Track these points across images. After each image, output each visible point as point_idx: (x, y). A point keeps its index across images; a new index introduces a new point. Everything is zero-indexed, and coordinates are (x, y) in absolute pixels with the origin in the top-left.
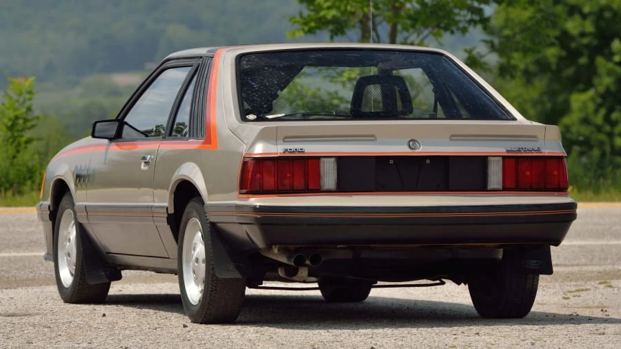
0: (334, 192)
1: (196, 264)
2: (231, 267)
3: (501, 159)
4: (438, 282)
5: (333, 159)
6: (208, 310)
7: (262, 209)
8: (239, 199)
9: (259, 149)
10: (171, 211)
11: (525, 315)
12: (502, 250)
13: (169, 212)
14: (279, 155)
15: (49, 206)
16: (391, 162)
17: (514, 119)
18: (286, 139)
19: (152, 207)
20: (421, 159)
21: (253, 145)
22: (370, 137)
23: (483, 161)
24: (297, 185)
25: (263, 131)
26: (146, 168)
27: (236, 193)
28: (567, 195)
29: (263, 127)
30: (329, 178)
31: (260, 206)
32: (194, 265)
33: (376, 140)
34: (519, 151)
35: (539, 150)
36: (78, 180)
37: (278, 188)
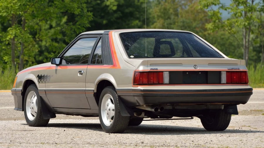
0: (168, 84)
1: (109, 111)
2: (126, 112)
3: (226, 72)
4: (190, 118)
5: (168, 72)
6: (115, 128)
7: (144, 91)
8: (133, 87)
9: (141, 69)
10: (95, 91)
11: (224, 130)
12: (223, 105)
13: (95, 92)
14: (149, 71)
15: (21, 90)
16: (187, 73)
17: (224, 58)
18: (151, 65)
19: (85, 90)
20: (198, 72)
21: (139, 67)
22: (180, 64)
23: (219, 73)
24: (155, 82)
25: (143, 62)
26: (81, 76)
27: (132, 84)
28: (248, 85)
29: (143, 60)
30: (166, 79)
31: (143, 89)
32: (108, 111)
33: (182, 65)
34: (232, 69)
35: (239, 69)
36: (40, 80)
37: (148, 83)
